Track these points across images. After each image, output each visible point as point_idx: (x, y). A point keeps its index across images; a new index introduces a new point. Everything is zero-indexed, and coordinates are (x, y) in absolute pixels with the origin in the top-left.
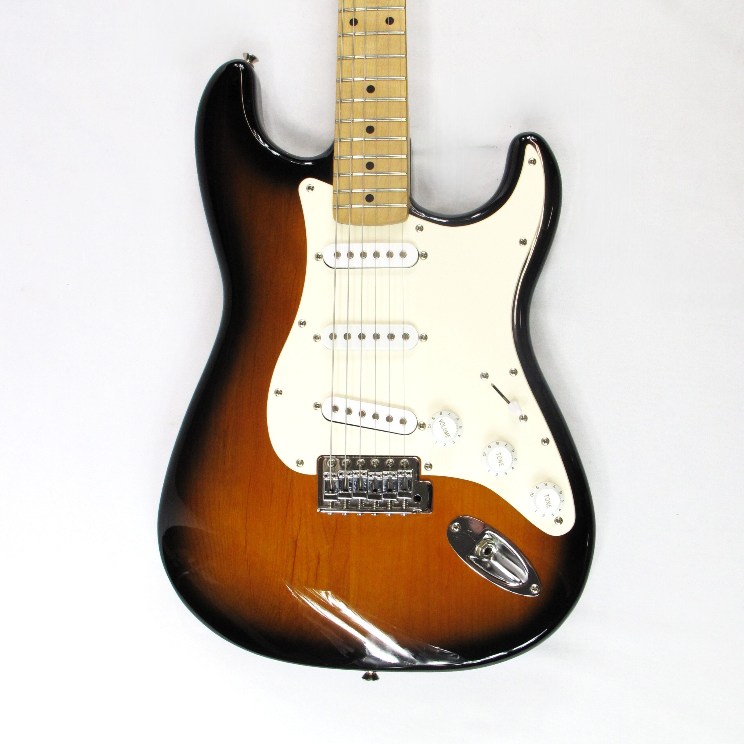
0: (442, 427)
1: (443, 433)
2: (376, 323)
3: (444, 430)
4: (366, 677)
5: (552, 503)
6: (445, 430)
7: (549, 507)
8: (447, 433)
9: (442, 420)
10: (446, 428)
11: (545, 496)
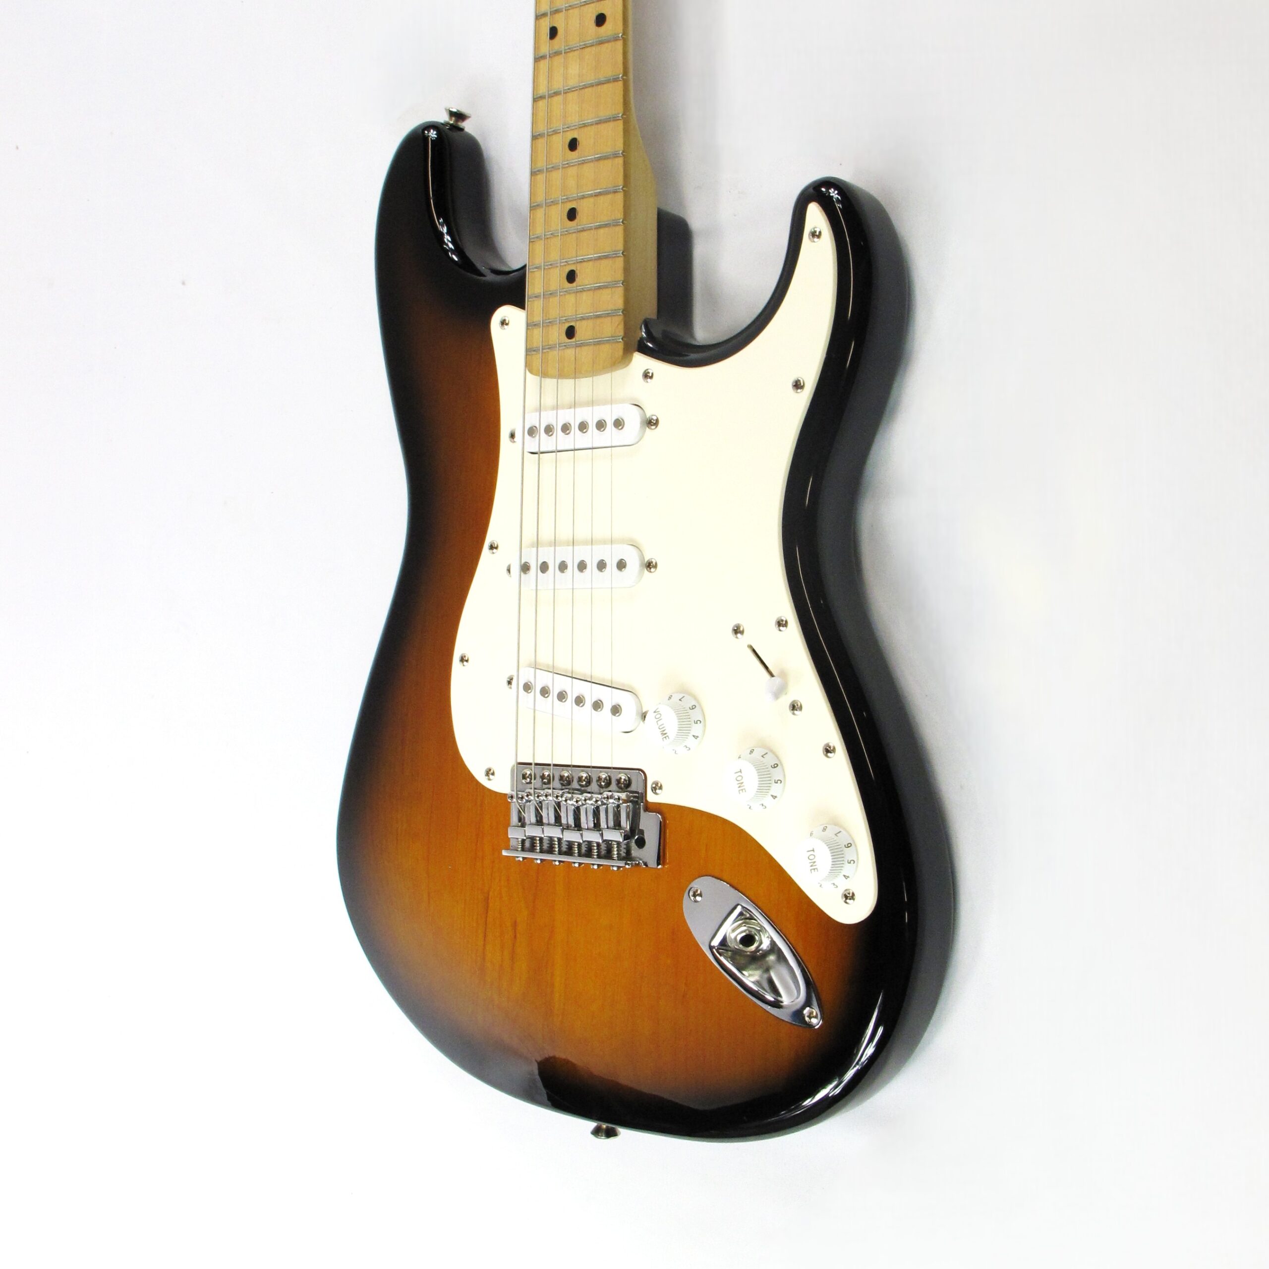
0: (657, 722)
1: (659, 732)
2: (574, 544)
3: (661, 727)
4: (596, 1132)
5: (818, 865)
6: (663, 726)
7: (815, 871)
8: (665, 732)
9: (657, 709)
10: (663, 724)
11: (808, 851)
